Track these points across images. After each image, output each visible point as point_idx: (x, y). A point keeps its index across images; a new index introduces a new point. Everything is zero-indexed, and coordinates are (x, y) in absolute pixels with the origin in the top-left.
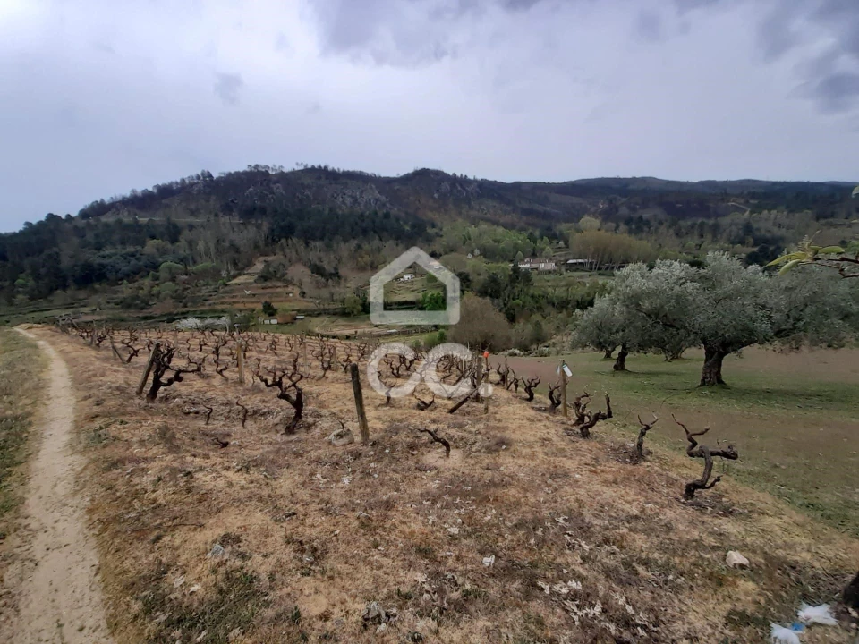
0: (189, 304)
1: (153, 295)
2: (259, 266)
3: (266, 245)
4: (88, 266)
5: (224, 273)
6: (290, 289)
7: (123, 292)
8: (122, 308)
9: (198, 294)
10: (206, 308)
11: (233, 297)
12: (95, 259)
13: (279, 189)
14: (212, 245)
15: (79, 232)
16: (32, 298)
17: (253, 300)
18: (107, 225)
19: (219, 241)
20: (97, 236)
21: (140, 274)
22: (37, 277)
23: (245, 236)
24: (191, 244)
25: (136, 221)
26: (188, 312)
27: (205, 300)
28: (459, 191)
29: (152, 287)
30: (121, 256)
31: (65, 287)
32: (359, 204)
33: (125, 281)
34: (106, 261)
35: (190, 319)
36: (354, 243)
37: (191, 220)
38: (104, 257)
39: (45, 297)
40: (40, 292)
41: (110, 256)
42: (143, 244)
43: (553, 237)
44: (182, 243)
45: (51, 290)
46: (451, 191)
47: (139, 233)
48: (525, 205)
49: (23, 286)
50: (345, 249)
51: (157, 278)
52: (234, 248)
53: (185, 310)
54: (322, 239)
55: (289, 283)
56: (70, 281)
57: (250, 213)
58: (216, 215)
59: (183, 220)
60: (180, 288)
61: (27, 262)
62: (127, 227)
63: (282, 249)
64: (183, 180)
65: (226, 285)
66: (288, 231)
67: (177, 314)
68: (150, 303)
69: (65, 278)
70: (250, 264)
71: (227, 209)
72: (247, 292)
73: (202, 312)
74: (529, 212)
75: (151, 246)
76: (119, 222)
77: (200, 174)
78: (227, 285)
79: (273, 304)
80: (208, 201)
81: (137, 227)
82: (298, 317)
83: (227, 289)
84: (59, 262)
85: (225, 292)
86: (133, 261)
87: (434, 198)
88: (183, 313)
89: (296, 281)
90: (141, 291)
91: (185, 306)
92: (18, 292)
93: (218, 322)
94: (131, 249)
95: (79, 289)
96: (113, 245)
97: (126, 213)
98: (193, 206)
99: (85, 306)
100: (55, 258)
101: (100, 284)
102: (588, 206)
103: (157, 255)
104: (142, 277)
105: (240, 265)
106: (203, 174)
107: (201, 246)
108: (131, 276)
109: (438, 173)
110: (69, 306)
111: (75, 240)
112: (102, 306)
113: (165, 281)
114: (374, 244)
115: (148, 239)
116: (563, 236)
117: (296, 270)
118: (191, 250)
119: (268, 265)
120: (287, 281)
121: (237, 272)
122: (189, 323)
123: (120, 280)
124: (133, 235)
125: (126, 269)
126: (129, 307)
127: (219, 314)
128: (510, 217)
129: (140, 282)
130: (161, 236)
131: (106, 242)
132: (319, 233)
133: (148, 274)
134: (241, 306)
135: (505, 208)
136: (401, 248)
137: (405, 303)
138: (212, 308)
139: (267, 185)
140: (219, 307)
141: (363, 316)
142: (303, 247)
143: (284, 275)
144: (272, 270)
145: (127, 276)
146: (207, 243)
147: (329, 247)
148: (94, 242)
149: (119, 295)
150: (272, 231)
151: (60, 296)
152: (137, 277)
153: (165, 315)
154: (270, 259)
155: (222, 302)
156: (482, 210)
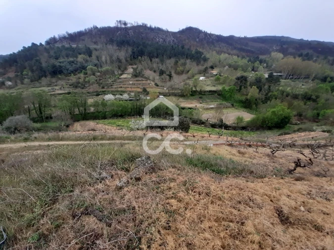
0: (106, 87)
1: (86, 82)
2: (130, 70)
3: (131, 60)
4: (54, 66)
5: (116, 73)
6: (149, 82)
7: (72, 80)
8: (73, 87)
9: (107, 82)
10: (114, 89)
12: (57, 63)
13: (131, 32)
14: (108, 58)
15: (47, 50)
16: (32, 81)
17: (134, 86)
18: (58, 47)
19: (111, 57)
20: (55, 53)
21: (79, 71)
22: (32, 71)
23: (122, 54)
24: (98, 58)
25: (71, 47)
26: (105, 91)
27: (112, 86)
28: (208, 38)
29: (85, 78)
30: (68, 62)
31: (46, 76)
32: (166, 42)
33: (72, 75)
34: (62, 65)
35: (109, 95)
36: (173, 60)
37: (95, 46)
38: (60, 63)
39: (38, 81)
40: (35, 78)
41: (63, 62)
42: (77, 57)
44: (94, 57)
45: (40, 78)
46: (205, 38)
47: (75, 52)
48: (239, 46)
49: (27, 75)
50: (170, 63)
51: (87, 74)
52: (119, 60)
53: (104, 90)
54: (157, 57)
55: (147, 79)
56: (48, 73)
57: (121, 44)
58: (106, 44)
59: (92, 46)
60: (98, 79)
61: (26, 64)
62: (67, 49)
63: (140, 62)
64: (85, 30)
65: (119, 78)
66: (141, 53)
67: (100, 92)
68: (86, 86)
70: (126, 69)
71: (111, 41)
72: (131, 83)
73: (112, 91)
74: (241, 50)
75: (80, 58)
76: (63, 46)
79: (147, 89)
80: (100, 38)
81: (71, 49)
83: (120, 80)
84: (41, 64)
85: (120, 82)
86: (74, 65)
87: (197, 41)
88: (103, 92)
89: (151, 78)
90: (80, 80)
91: (103, 88)
92: (25, 78)
93: (121, 97)
94: (71, 59)
95: (52, 78)
96: (63, 57)
97: (65, 43)
98: (94, 40)
99: (56, 86)
100: (39, 61)
101: (61, 75)
103: (84, 62)
104: (79, 73)
105: (122, 69)
106: (94, 27)
107: (103, 59)
108: (75, 72)
109: (196, 29)
110: (49, 85)
111: (46, 54)
112: (64, 86)
113: (90, 75)
114: (182, 61)
115: (78, 55)
116: (265, 61)
117: (148, 73)
118: (98, 61)
119: (135, 70)
120: (146, 78)
121: (122, 72)
122: (109, 97)
123: (70, 74)
124: (71, 53)
125: (71, 69)
126: (76, 87)
127: (122, 93)
128: (235, 52)
129: (79, 75)
130: (84, 53)
131: (59, 56)
132: (155, 55)
133: (81, 71)
134: (130, 89)
135: (230, 47)
136: (194, 63)
137: (210, 91)
138: (116, 89)
139: (126, 31)
140: (120, 89)
141: (191, 97)
142: (149, 61)
143: (143, 75)
144: (138, 72)
145: (72, 72)
146: (106, 57)
147: (162, 61)
148: (54, 55)
149: (70, 81)
150: (133, 53)
151: (44, 81)
152: (77, 73)
153: (95, 92)
154: (135, 66)
155: (121, 87)
156: (221, 48)
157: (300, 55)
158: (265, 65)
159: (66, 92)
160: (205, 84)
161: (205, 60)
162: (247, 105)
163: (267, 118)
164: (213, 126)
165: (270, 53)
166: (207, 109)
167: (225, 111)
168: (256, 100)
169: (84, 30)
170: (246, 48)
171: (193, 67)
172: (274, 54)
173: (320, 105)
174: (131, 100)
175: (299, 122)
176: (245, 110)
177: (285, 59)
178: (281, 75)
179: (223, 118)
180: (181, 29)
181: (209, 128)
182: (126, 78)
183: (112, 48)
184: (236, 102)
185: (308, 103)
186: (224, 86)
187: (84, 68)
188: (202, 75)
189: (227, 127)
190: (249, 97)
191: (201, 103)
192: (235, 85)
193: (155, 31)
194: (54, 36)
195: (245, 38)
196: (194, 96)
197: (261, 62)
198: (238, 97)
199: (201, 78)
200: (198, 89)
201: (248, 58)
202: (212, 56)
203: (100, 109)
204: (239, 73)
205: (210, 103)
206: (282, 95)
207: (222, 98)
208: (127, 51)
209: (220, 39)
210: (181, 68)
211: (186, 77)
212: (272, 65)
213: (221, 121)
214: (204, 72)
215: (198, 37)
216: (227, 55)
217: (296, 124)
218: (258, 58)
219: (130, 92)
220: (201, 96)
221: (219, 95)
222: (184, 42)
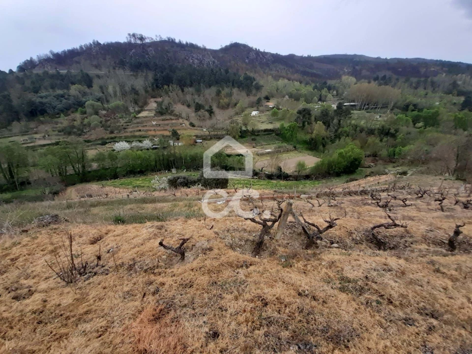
0: (115, 132)
1: (85, 125)
2: (153, 105)
3: (153, 90)
4: (31, 103)
5: (131, 109)
6: (181, 121)
7: (61, 123)
8: (65, 134)
9: (118, 124)
10: (129, 134)
11: (144, 126)
12: (36, 99)
13: (152, 51)
14: (118, 89)
15: (19, 80)
17: (159, 128)
18: (37, 75)
19: (122, 86)
20: (33, 83)
21: (71, 110)
23: (140, 82)
24: (102, 89)
25: (59, 73)
26: (115, 137)
27: (125, 129)
28: (260, 58)
29: (83, 119)
30: (54, 97)
31: (19, 120)
32: (203, 65)
33: (62, 115)
34: (44, 100)
35: (121, 143)
36: (214, 89)
37: (97, 72)
38: (42, 97)
39: (6, 128)
40: (2, 124)
41: (46, 97)
42: (68, 88)
43: (330, 89)
44: (95, 87)
45: (9, 123)
46: (257, 58)
47: (66, 81)
48: (302, 69)
50: (210, 93)
51: (85, 113)
52: (134, 91)
53: (113, 135)
54: (191, 86)
55: (179, 116)
56: (22, 115)
57: (137, 67)
58: (114, 69)
59: (93, 72)
60: (103, 119)
62: (52, 76)
63: (167, 93)
64: (81, 47)
66: (168, 81)
67: (108, 139)
68: (85, 131)
69: (17, 113)
70: (146, 103)
71: (122, 64)
72: (154, 123)
73: (126, 137)
74: (304, 73)
75: (74, 90)
76: (46, 73)
77: (92, 43)
78: (136, 118)
79: (178, 132)
81: (58, 76)
82: (198, 141)
83: (138, 120)
84: (10, 101)
85: (138, 123)
86: (64, 101)
87: (246, 63)
88: (112, 138)
89: (184, 115)
90: (75, 122)
91: (112, 132)
93: (141, 145)
94: (60, 92)
95: (29, 121)
96: (46, 88)
97: (49, 68)
98: (95, 63)
99: (36, 133)
100: (7, 98)
101: (44, 117)
102: (338, 70)
103: (80, 96)
104: (73, 112)
105: (140, 104)
106: (94, 43)
107: (111, 89)
108: (66, 110)
109: (245, 46)
110: (24, 133)
111: (18, 86)
112: (50, 133)
113: (91, 115)
114: (226, 90)
115: (70, 85)
116: (334, 88)
117: (179, 108)
118: (103, 93)
119: (160, 104)
120: (177, 115)
121: (140, 109)
122: (122, 146)
123: (58, 114)
124: (58, 82)
125: (60, 106)
126: (69, 134)
127: (140, 139)
128: (296, 76)
129: (73, 115)
130: (80, 83)
131: (40, 87)
132: (188, 82)
133: (77, 110)
134: (153, 133)
135: (291, 70)
136: (244, 94)
137: (266, 130)
138: (132, 134)
139: (143, 48)
140: (137, 134)
141: (241, 140)
142: (180, 91)
143: (172, 111)
144: (164, 107)
145: (62, 111)
146: (114, 87)
147: (198, 91)
148: (31, 87)
149: (59, 125)
150: (156, 80)
151: (16, 126)
152: (69, 112)
153: (99, 139)
154: (159, 100)
155: (140, 130)
156: (278, 71)
157: (376, 79)
158: (335, 92)
159: (54, 141)
160: (259, 121)
161: (258, 88)
162: (313, 146)
163: (333, 162)
164: (270, 177)
165: (340, 77)
166: (262, 155)
167: (285, 156)
168: (323, 139)
169: (78, 48)
170: (310, 71)
171: (242, 98)
172: (345, 78)
173: (399, 140)
174: (156, 148)
175: (372, 164)
176: (310, 152)
177: (358, 85)
178: (355, 105)
179: (282, 165)
180: (224, 46)
181: (264, 179)
182: (146, 117)
183: (123, 74)
184: (299, 142)
185: (385, 139)
186: (283, 122)
187: (81, 104)
188: (255, 108)
189: (286, 177)
190: (313, 136)
191: (254, 147)
192: (296, 121)
193: (186, 48)
194: (31, 58)
195: (309, 58)
196: (244, 137)
197: (329, 88)
198: (302, 136)
199: (254, 113)
200: (250, 128)
201: (313, 85)
202: (267, 82)
203: (107, 163)
204: (302, 105)
205: (265, 146)
206: (355, 130)
207: (281, 139)
208: (146, 77)
209: (277, 59)
210: (226, 100)
211: (234, 113)
212: (343, 93)
213: (280, 169)
214: (257, 104)
215: (248, 57)
216: (286, 81)
217: (369, 167)
218: (325, 83)
219: (154, 136)
220: (253, 137)
221: (277, 135)
222: (229, 64)
